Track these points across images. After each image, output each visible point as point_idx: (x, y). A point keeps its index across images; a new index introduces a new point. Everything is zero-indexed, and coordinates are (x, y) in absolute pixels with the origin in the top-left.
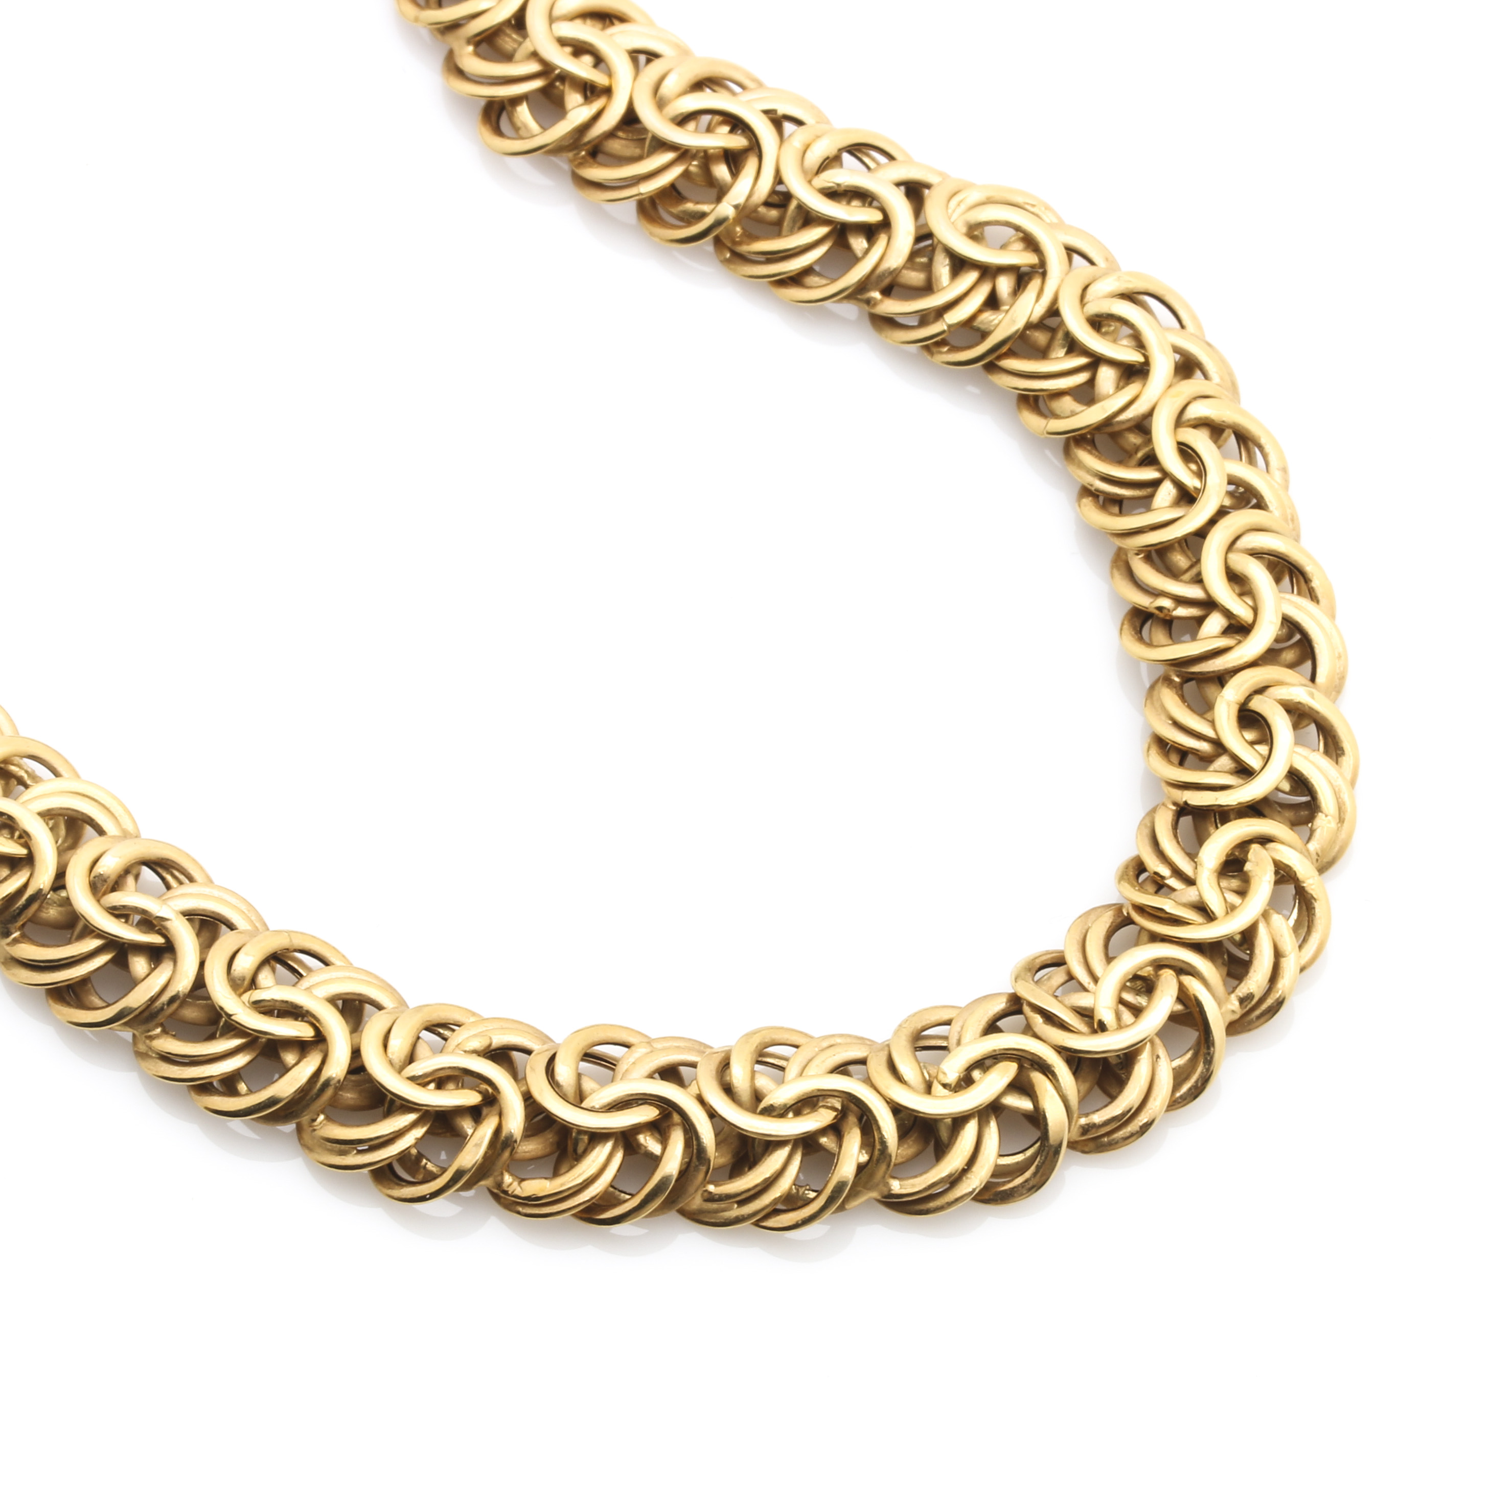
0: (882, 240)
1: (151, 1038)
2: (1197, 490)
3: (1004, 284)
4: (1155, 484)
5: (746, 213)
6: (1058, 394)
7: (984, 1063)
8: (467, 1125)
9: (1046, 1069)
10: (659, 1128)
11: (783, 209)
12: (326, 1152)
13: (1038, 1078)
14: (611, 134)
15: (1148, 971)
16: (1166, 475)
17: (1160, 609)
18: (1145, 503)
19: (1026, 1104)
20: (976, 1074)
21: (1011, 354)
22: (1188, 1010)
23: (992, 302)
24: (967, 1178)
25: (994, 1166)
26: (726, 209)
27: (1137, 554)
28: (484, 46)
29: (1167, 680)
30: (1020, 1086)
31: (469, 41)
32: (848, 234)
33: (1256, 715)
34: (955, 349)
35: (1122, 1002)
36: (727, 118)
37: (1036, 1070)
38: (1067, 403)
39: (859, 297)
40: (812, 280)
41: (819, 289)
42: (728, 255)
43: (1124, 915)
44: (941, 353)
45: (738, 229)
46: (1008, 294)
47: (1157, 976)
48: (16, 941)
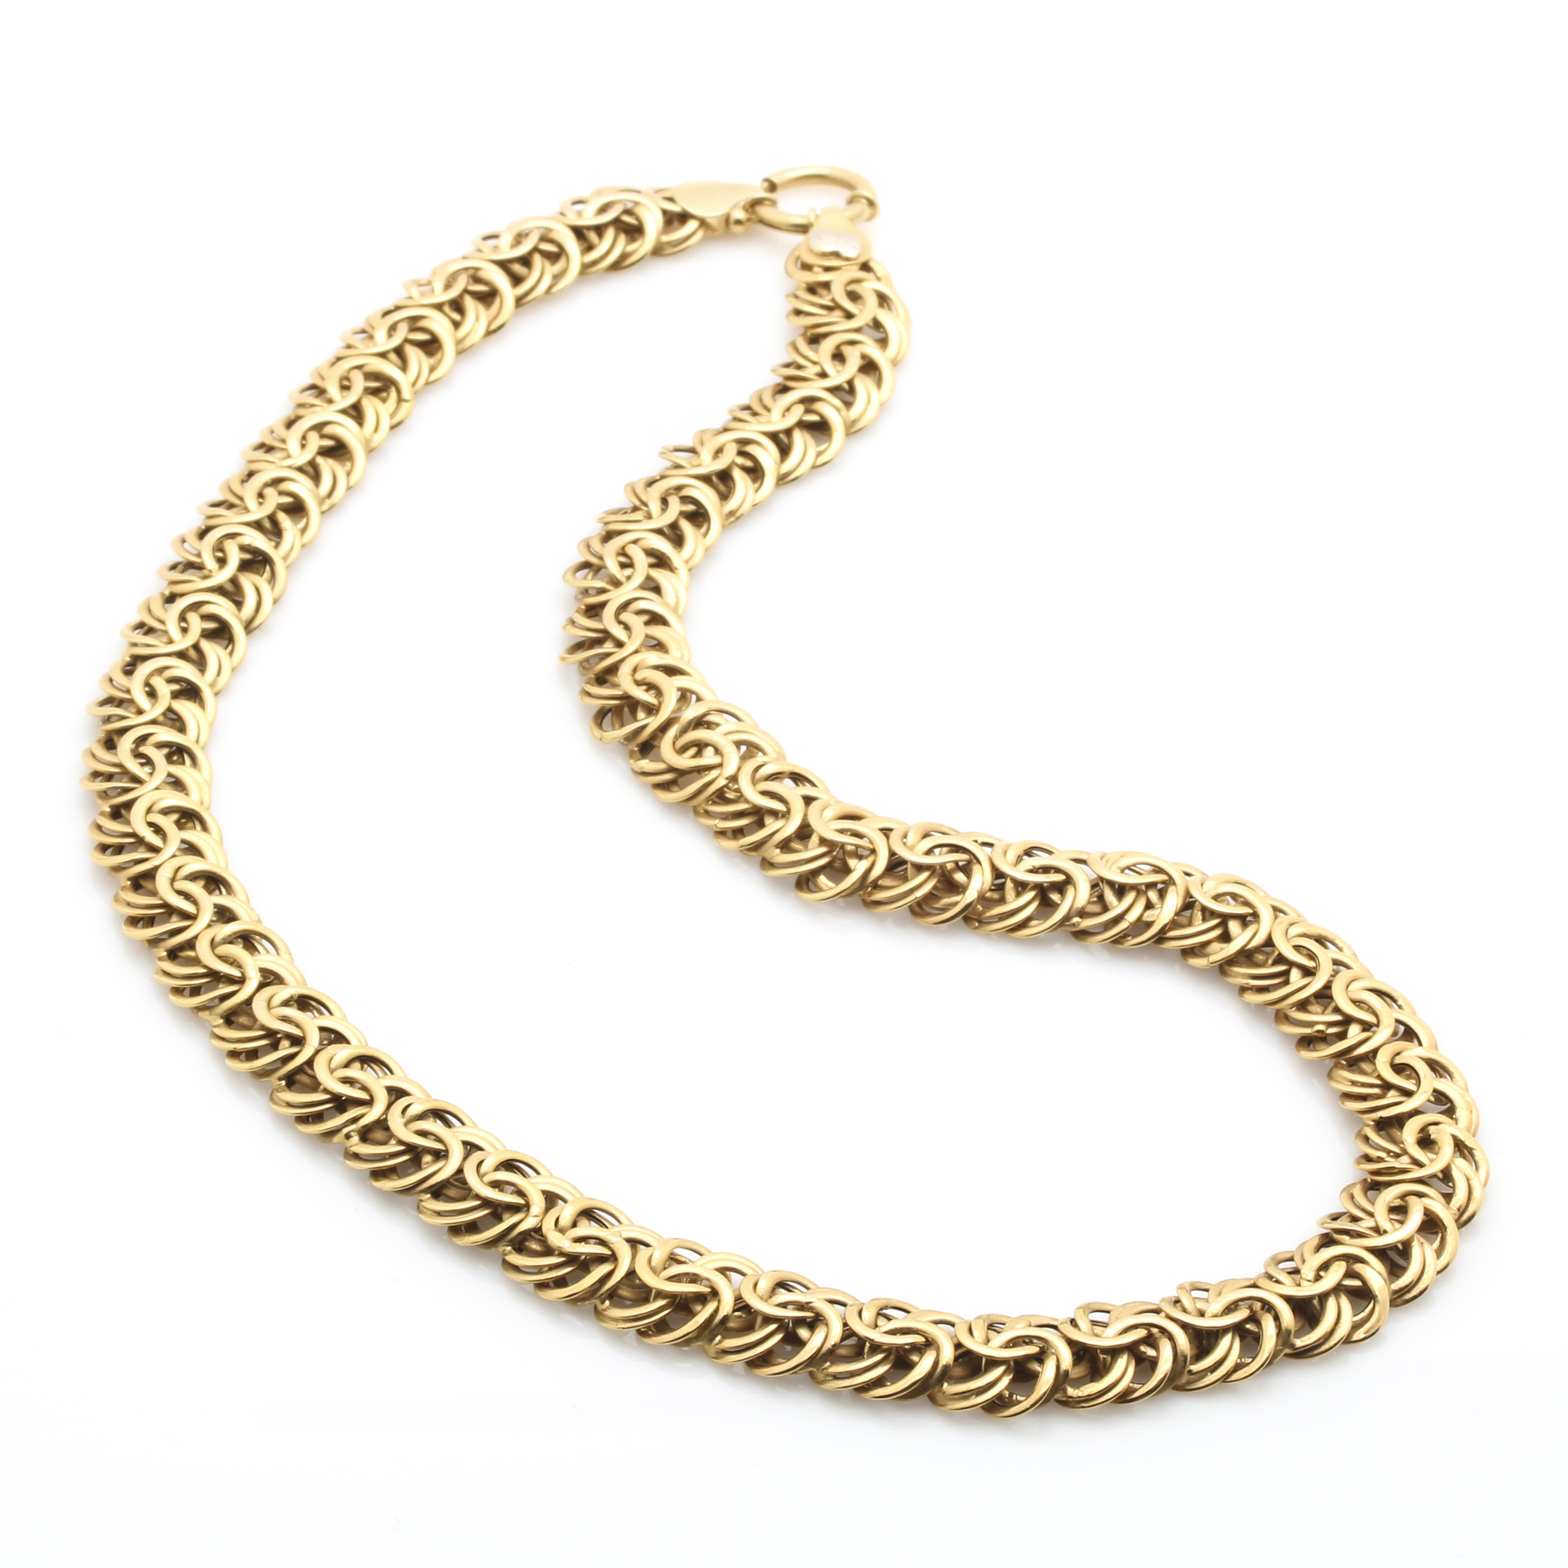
0: (1070, 891)
1: (826, 1369)
2: (1315, 968)
3: (1153, 895)
4: (1286, 973)
5: (982, 898)
6: (1208, 943)
7: (1325, 1266)
8: (1036, 1367)
9: (1362, 1261)
10: (1150, 1341)
11: (1001, 891)
12: (956, 1402)
13: (1358, 1267)
14: (881, 877)
15: (1398, 1202)
16: (1292, 964)
17: (1318, 1031)
18: (1287, 982)
19: (1357, 1283)
20: (1322, 1273)
21: (1171, 929)
22: (1429, 1217)
23: (1149, 906)
24: (1339, 1327)
25: (1351, 1322)
26: (971, 895)
27: (1291, 1008)
28: (784, 849)
29: (1337, 1065)
30: (1350, 1274)
31: (777, 846)
32: (1048, 893)
33: (1401, 1066)
34: (1134, 936)
35: (1391, 1219)
36: (953, 848)
37: (1357, 1263)
38: (1215, 946)
39: (1067, 923)
40: (1034, 923)
41: (1037, 927)
42: (977, 924)
43: (1368, 1182)
44: (1128, 941)
45: (979, 907)
46: (1158, 899)
47: (1406, 1202)
48: (720, 1342)
